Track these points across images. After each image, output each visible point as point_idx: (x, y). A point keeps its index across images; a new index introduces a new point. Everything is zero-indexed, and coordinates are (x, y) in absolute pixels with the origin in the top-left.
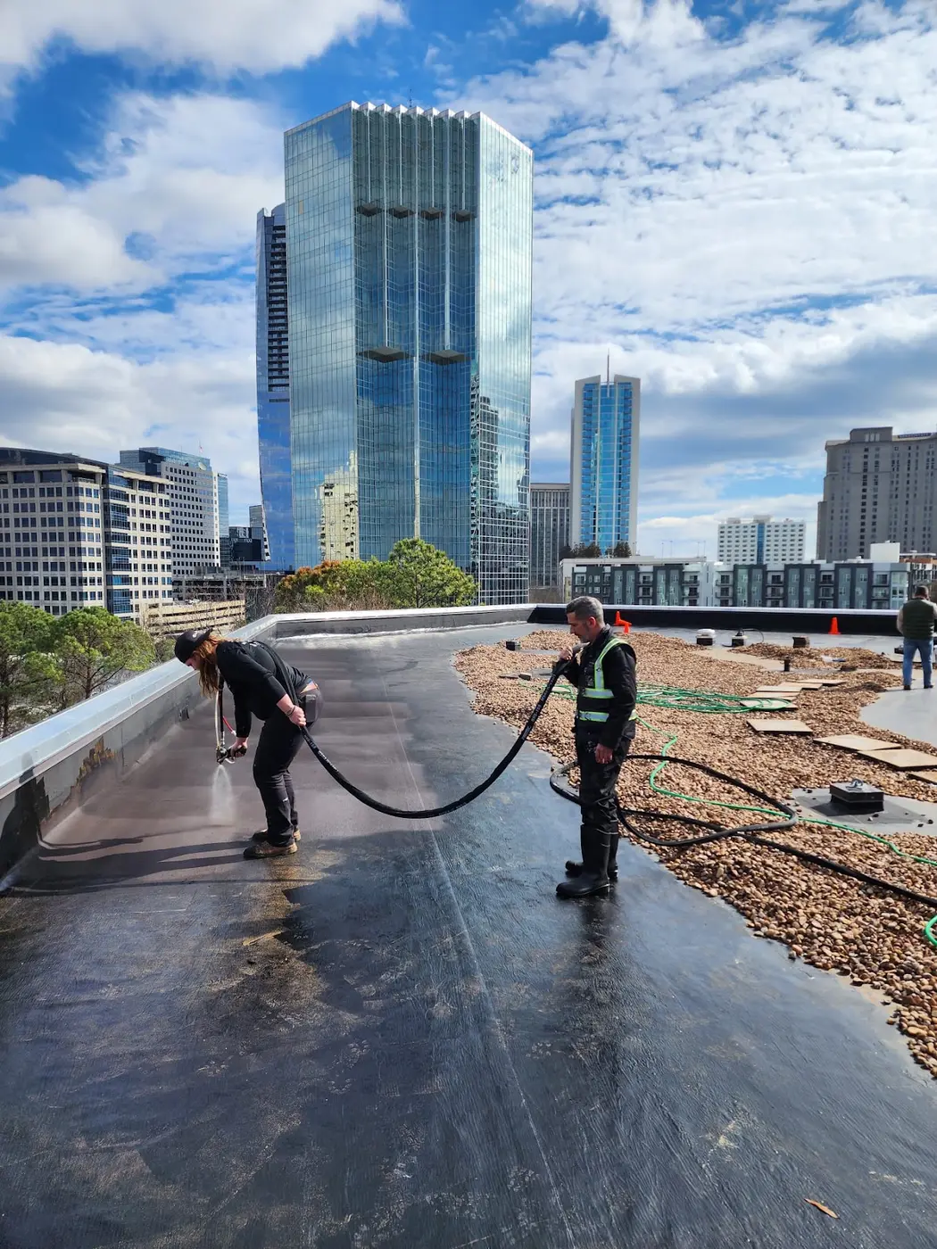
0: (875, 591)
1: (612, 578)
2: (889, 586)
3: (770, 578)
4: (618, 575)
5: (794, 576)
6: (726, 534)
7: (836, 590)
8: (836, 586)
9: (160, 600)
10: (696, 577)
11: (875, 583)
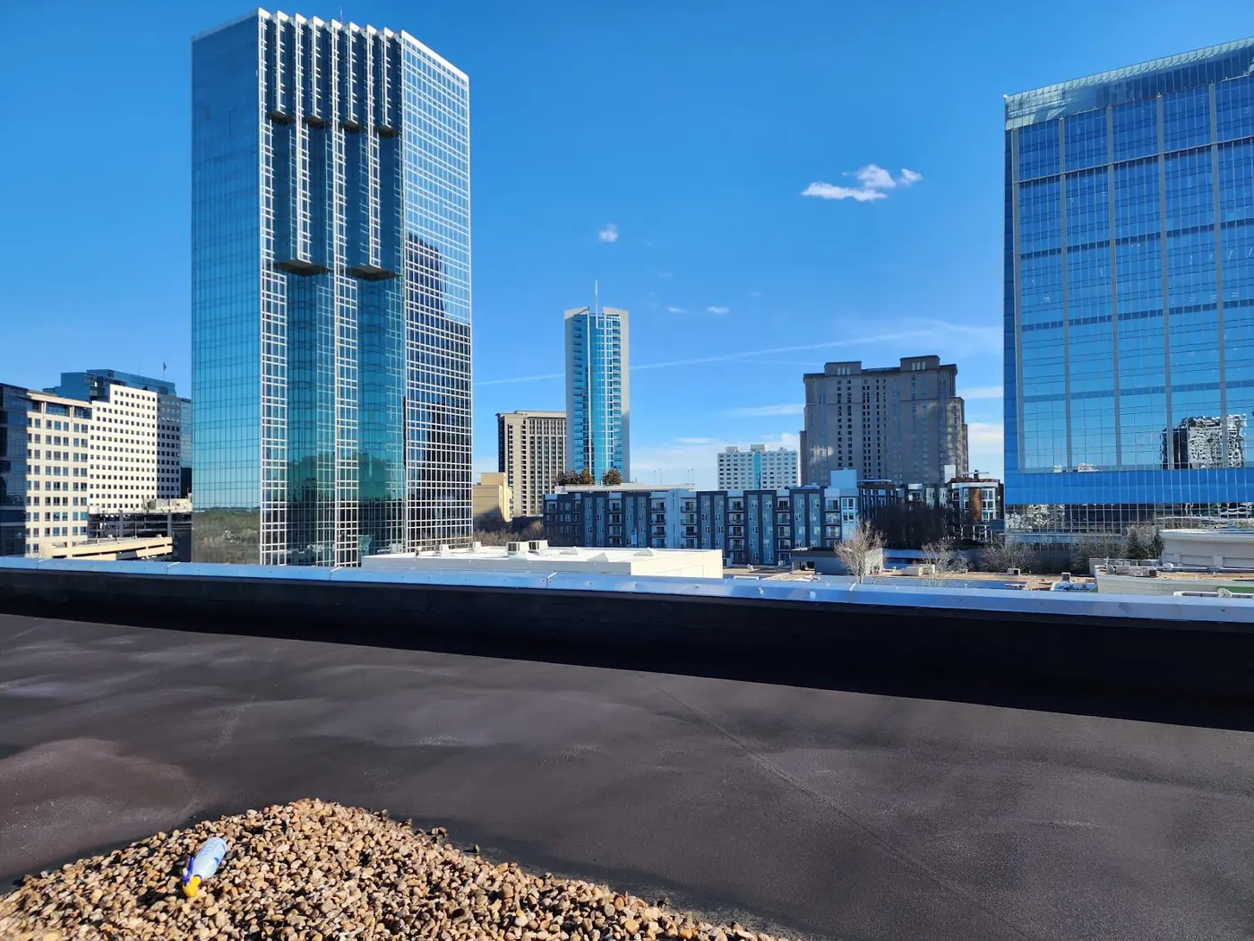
0: (828, 516)
1: (582, 507)
2: (840, 512)
3: (731, 505)
4: (589, 502)
5: (754, 501)
6: (725, 463)
7: (792, 517)
8: (792, 512)
9: (70, 538)
10: (662, 504)
11: (827, 509)
